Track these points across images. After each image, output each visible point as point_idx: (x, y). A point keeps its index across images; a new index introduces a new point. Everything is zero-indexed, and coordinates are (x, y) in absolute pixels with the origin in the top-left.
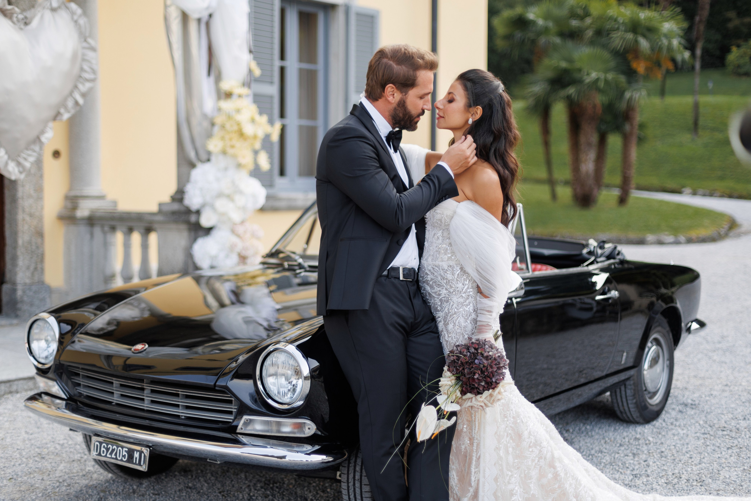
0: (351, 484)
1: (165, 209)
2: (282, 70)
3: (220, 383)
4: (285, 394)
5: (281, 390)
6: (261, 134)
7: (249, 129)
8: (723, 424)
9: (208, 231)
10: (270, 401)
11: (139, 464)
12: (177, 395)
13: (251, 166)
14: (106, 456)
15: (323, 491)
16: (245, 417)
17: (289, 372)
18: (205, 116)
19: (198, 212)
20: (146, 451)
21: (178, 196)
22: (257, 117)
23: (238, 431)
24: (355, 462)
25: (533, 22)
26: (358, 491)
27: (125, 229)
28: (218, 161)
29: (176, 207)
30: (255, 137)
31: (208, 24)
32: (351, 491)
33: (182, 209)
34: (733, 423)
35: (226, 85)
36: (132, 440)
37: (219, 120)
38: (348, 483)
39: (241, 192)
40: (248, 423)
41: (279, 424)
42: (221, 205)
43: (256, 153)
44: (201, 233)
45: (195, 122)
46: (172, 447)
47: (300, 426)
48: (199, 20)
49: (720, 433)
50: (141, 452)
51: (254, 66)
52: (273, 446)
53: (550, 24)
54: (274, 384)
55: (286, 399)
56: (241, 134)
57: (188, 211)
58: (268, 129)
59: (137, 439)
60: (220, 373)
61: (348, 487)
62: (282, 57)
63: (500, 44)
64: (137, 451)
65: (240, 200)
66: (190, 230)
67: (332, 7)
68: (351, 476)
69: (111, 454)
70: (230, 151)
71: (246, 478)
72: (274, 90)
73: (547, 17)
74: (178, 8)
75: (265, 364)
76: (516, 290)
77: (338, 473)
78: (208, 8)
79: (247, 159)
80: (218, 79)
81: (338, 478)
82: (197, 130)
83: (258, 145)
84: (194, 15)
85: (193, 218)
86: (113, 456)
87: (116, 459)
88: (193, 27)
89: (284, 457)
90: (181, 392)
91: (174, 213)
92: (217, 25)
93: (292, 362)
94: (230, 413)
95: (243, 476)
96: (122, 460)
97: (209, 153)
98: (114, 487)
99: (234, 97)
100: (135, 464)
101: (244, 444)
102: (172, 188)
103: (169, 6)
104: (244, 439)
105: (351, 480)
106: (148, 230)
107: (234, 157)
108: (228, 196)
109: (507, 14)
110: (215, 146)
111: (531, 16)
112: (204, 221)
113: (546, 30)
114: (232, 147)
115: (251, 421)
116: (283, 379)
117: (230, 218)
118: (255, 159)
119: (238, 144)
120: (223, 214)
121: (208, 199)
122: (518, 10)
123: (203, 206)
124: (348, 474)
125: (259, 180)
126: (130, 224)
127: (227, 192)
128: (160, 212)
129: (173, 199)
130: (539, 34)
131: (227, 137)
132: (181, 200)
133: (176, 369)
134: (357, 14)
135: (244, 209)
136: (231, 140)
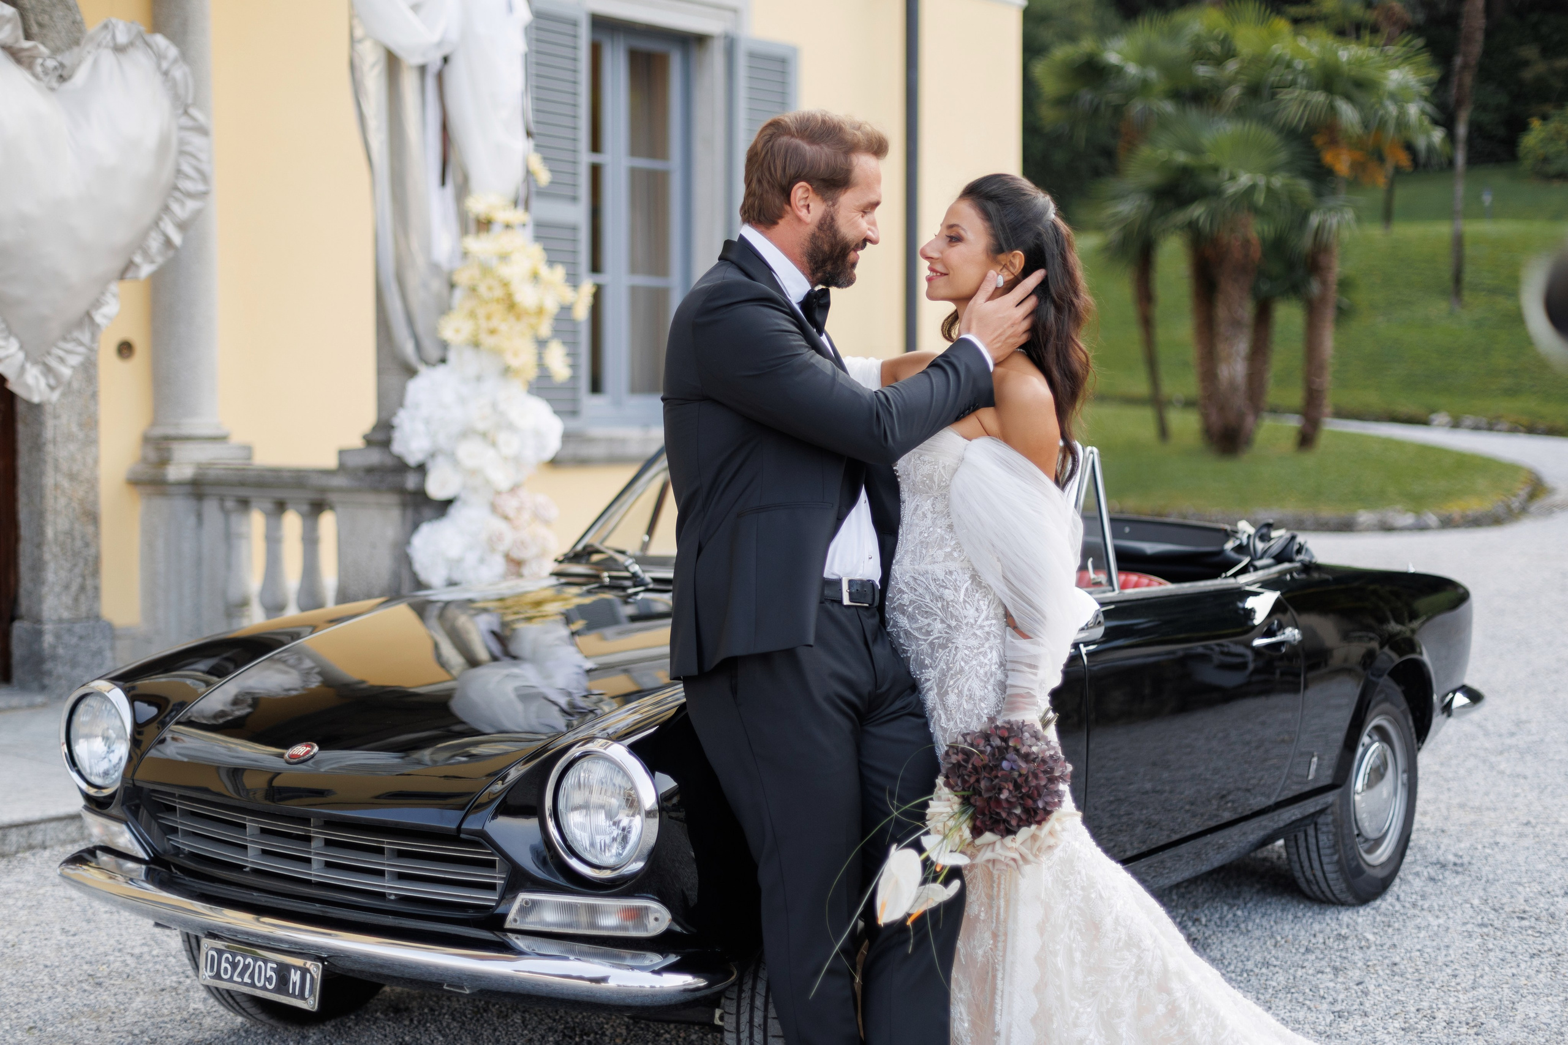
0: (744, 1035)
1: (353, 461)
2: (596, 172)
3: (472, 824)
4: (606, 847)
5: (598, 839)
6: (551, 306)
7: (527, 296)
8: (1520, 904)
9: (443, 507)
10: (574, 863)
11: (302, 996)
12: (380, 851)
13: (532, 373)
14: (231, 980)
16: (523, 897)
17: (615, 802)
18: (435, 268)
19: (422, 469)
20: (315, 970)
21: (380, 436)
22: (544, 271)
23: (508, 925)
24: (754, 988)
25: (1118, 70)
27: (269, 506)
28: (463, 363)
29: (375, 457)
30: (540, 311)
31: (440, 77)
33: (389, 461)
34: (1543, 903)
35: (478, 204)
36: (285, 946)
37: (463, 277)
38: (738, 1032)
39: (511, 427)
40: (527, 909)
41: (593, 910)
42: (470, 452)
43: (542, 343)
44: (427, 512)
45: (413, 281)
46: (370, 959)
47: (637, 916)
48: (422, 69)
49: (1515, 923)
50: (304, 971)
51: (536, 163)
52: (581, 955)
53: (1153, 74)
54: (583, 827)
55: (609, 858)
56: (511, 305)
57: (401, 467)
58: (567, 294)
59: (296, 943)
60: (468, 803)
62: (596, 145)
63: (1049, 115)
64: (296, 968)
65: (509, 444)
66: (404, 505)
67: (700, 40)
68: (744, 1018)
69: (241, 975)
70: (488, 341)
71: (525, 1024)
72: (578, 214)
73: (1145, 59)
74: (378, 43)
75: (564, 785)
77: (718, 1013)
78: (440, 44)
79: (524, 357)
80: (463, 190)
81: (717, 1022)
82: (417, 298)
83: (545, 330)
84: (411, 60)
85: (412, 481)
86: (247, 980)
87: (253, 985)
88: (409, 83)
89: (604, 979)
90: (388, 844)
91: (370, 470)
92: (458, 79)
93: (619, 780)
94: (491, 887)
95: (517, 1018)
96: (264, 988)
97: (444, 346)
99: (497, 228)
100: (293, 995)
101: (520, 953)
102: (367, 419)
103: (360, 41)
104: (520, 943)
105: (745, 1027)
106: (317, 507)
107: (497, 352)
108: (484, 435)
109: (1062, 52)
110: (457, 331)
111: (1112, 57)
112: (436, 489)
113: (1144, 87)
114: (492, 332)
115: (535, 904)
116: (602, 816)
117: (488, 482)
118: (540, 357)
119: (503, 327)
120: (473, 472)
121: (442, 441)
122: (1086, 45)
123: (433, 455)
124: (738, 1014)
125: (549, 401)
126: (280, 494)
127: (481, 426)
128: (342, 468)
129: (370, 441)
130: (1130, 94)
131: (481, 312)
132: (386, 444)
133: (378, 797)
134: (752, 55)
135: (517, 461)
136: (489, 317)
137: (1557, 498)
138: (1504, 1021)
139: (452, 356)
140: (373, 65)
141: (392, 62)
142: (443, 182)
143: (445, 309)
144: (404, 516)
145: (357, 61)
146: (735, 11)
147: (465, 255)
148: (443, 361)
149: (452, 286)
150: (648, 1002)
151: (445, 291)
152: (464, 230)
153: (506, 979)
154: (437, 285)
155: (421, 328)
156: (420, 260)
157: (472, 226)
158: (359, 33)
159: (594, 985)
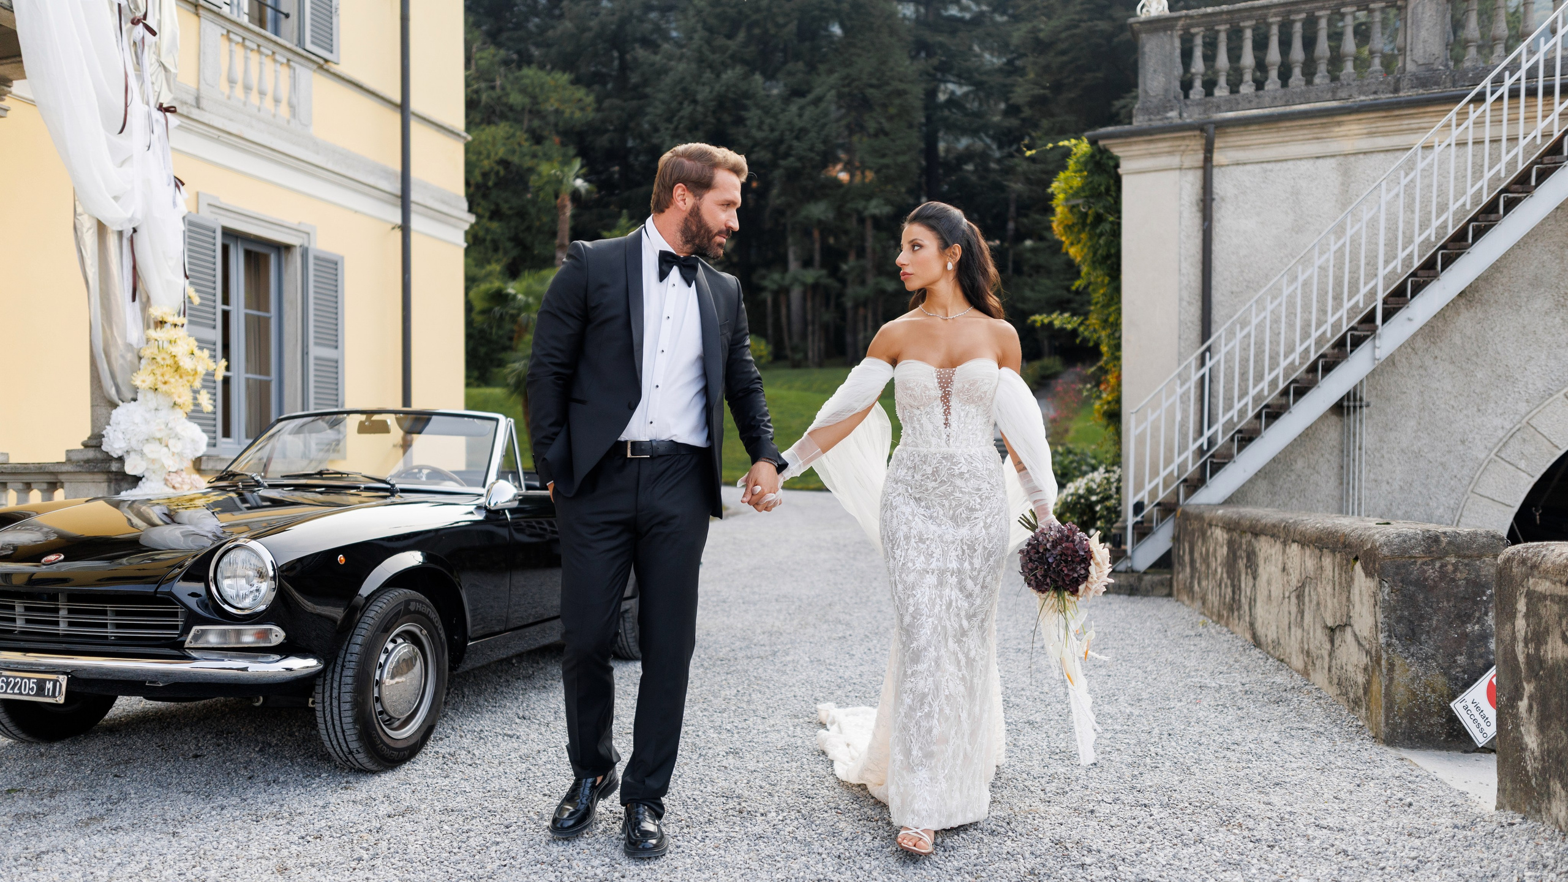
0: (327, 704)
1: (74, 457)
2: (226, 315)
3: (164, 588)
4: (245, 597)
5: (241, 593)
6: (202, 370)
7: (187, 363)
8: (721, 655)
9: (136, 480)
10: (226, 607)
11: (54, 696)
12: (104, 613)
13: (190, 408)
14: (5, 692)
15: (290, 735)
16: (195, 628)
17: (251, 573)
18: (129, 346)
19: (121, 459)
20: (63, 680)
21: (94, 442)
22: (197, 352)
23: (186, 646)
24: (332, 678)
25: (514, 297)
26: (336, 711)
27: (20, 486)
28: (147, 400)
29: (91, 454)
30: (195, 372)
31: (132, 240)
32: (328, 712)
33: (99, 456)
34: (731, 654)
35: (156, 311)
36: (42, 668)
37: (147, 353)
38: (323, 702)
39: (178, 437)
40: (197, 637)
41: (239, 633)
42: (151, 450)
43: (196, 392)
44: (124, 485)
45: (115, 354)
46: (99, 670)
47: (265, 634)
48: (120, 234)
49: (719, 663)
50: (55, 682)
51: (191, 291)
52: (231, 658)
53: (531, 300)
54: (230, 586)
55: (247, 603)
56: (177, 368)
57: (109, 458)
58: (211, 365)
59: (50, 665)
60: (159, 580)
61: (324, 707)
62: (226, 300)
63: (478, 319)
64: (50, 680)
65: (176, 446)
66: (109, 481)
67: (288, 248)
68: (327, 694)
69: (13, 688)
70: (162, 388)
71: (192, 731)
72: (217, 335)
73: (527, 293)
74: (92, 216)
75: (221, 564)
76: (510, 501)
77: (311, 700)
78: (131, 220)
79: (186, 398)
80: (146, 304)
81: (310, 705)
82: (118, 363)
83: (197, 384)
84: (113, 227)
85: (114, 467)
86: (16, 691)
87: (21, 694)
88: (112, 241)
89: (245, 669)
90: (109, 608)
91: (87, 461)
92: (143, 242)
93: (254, 561)
94: (175, 627)
95: (188, 730)
96: (28, 694)
97: (136, 390)
98: (14, 753)
99: (168, 326)
100: (48, 696)
101: (195, 659)
102: (86, 433)
103: (80, 215)
104: (194, 654)
105: (327, 700)
106: (53, 486)
107: (168, 394)
108: (160, 440)
109: (484, 287)
110: (144, 381)
111: (511, 291)
112: (129, 469)
113: (527, 306)
114: (165, 383)
115: (204, 632)
116: (243, 581)
117: (163, 466)
118: (195, 399)
119: (172, 380)
120: (153, 461)
121: (134, 444)
122: (497, 284)
123: (128, 452)
124: (323, 693)
125: (200, 424)
126: (27, 479)
127: (158, 435)
128: (69, 460)
129: (86, 445)
130: (521, 310)
131: (158, 372)
132: (98, 446)
133: (99, 580)
134: (316, 258)
135: (180, 455)
136: (163, 375)
137: (730, 511)
138: (716, 697)
139: (140, 397)
140: (89, 229)
141: (101, 228)
142: (134, 300)
143: (136, 369)
144: (109, 487)
145: (78, 226)
146: (308, 234)
147: (148, 341)
148: (135, 400)
149: (140, 358)
150: (271, 681)
151: (136, 361)
152: (147, 327)
153: (186, 673)
154: (129, 356)
155: (119, 381)
156: (120, 341)
157: (152, 325)
158: (79, 210)
159: (240, 672)
